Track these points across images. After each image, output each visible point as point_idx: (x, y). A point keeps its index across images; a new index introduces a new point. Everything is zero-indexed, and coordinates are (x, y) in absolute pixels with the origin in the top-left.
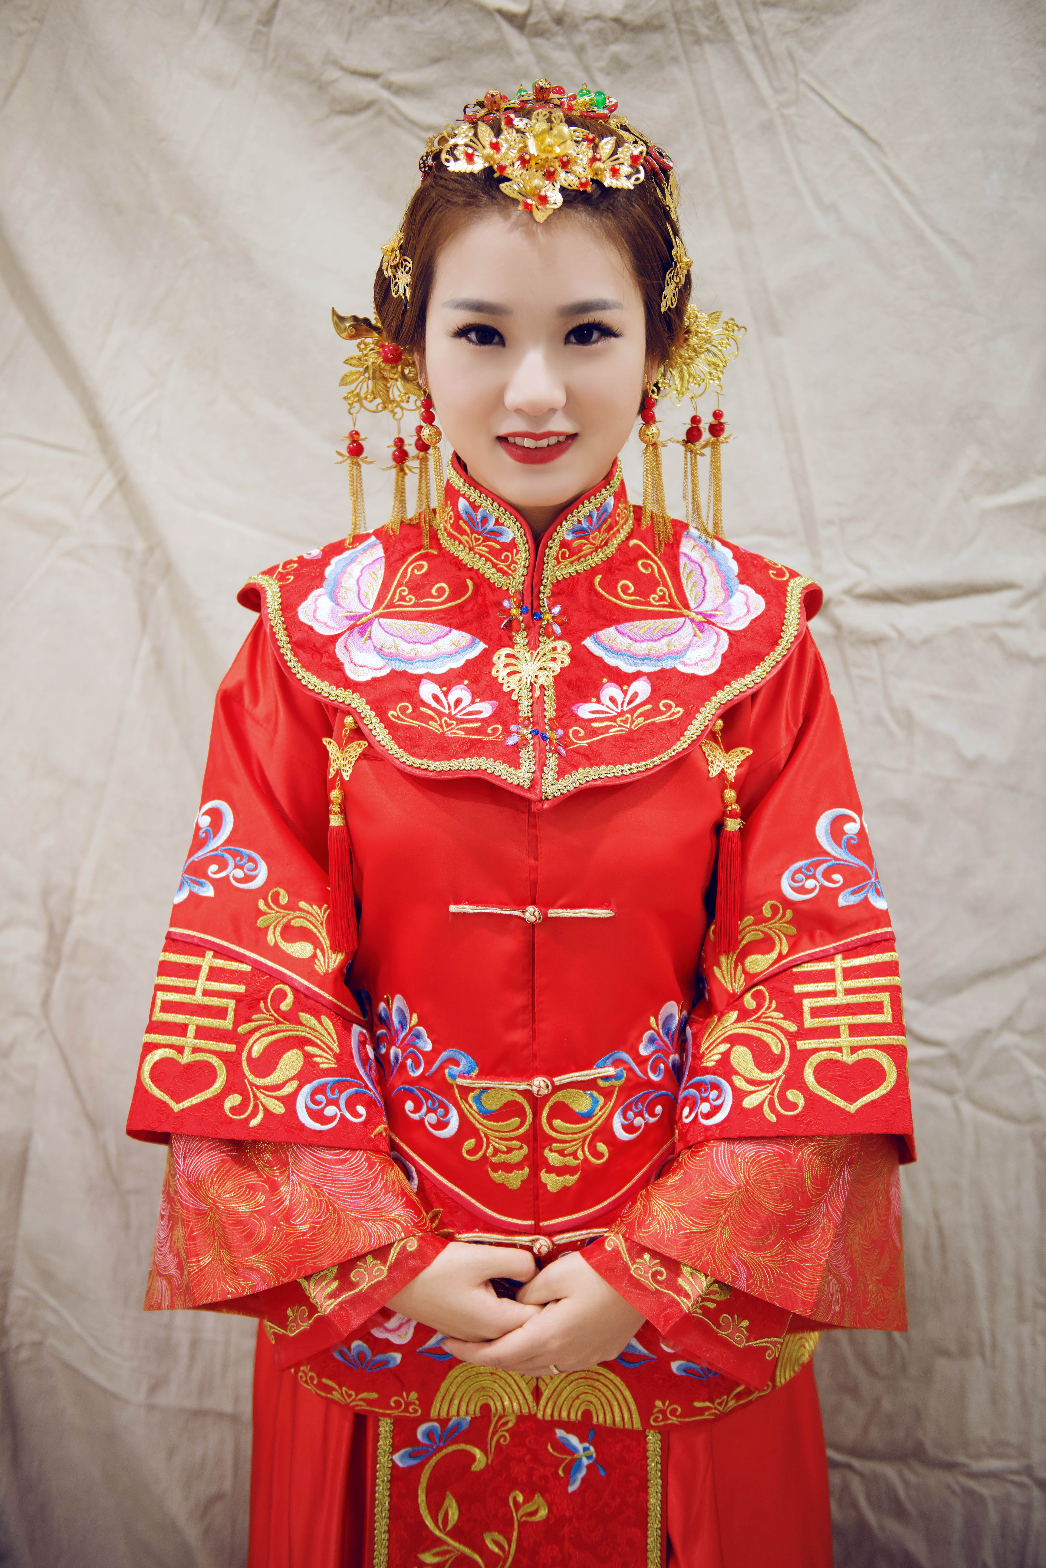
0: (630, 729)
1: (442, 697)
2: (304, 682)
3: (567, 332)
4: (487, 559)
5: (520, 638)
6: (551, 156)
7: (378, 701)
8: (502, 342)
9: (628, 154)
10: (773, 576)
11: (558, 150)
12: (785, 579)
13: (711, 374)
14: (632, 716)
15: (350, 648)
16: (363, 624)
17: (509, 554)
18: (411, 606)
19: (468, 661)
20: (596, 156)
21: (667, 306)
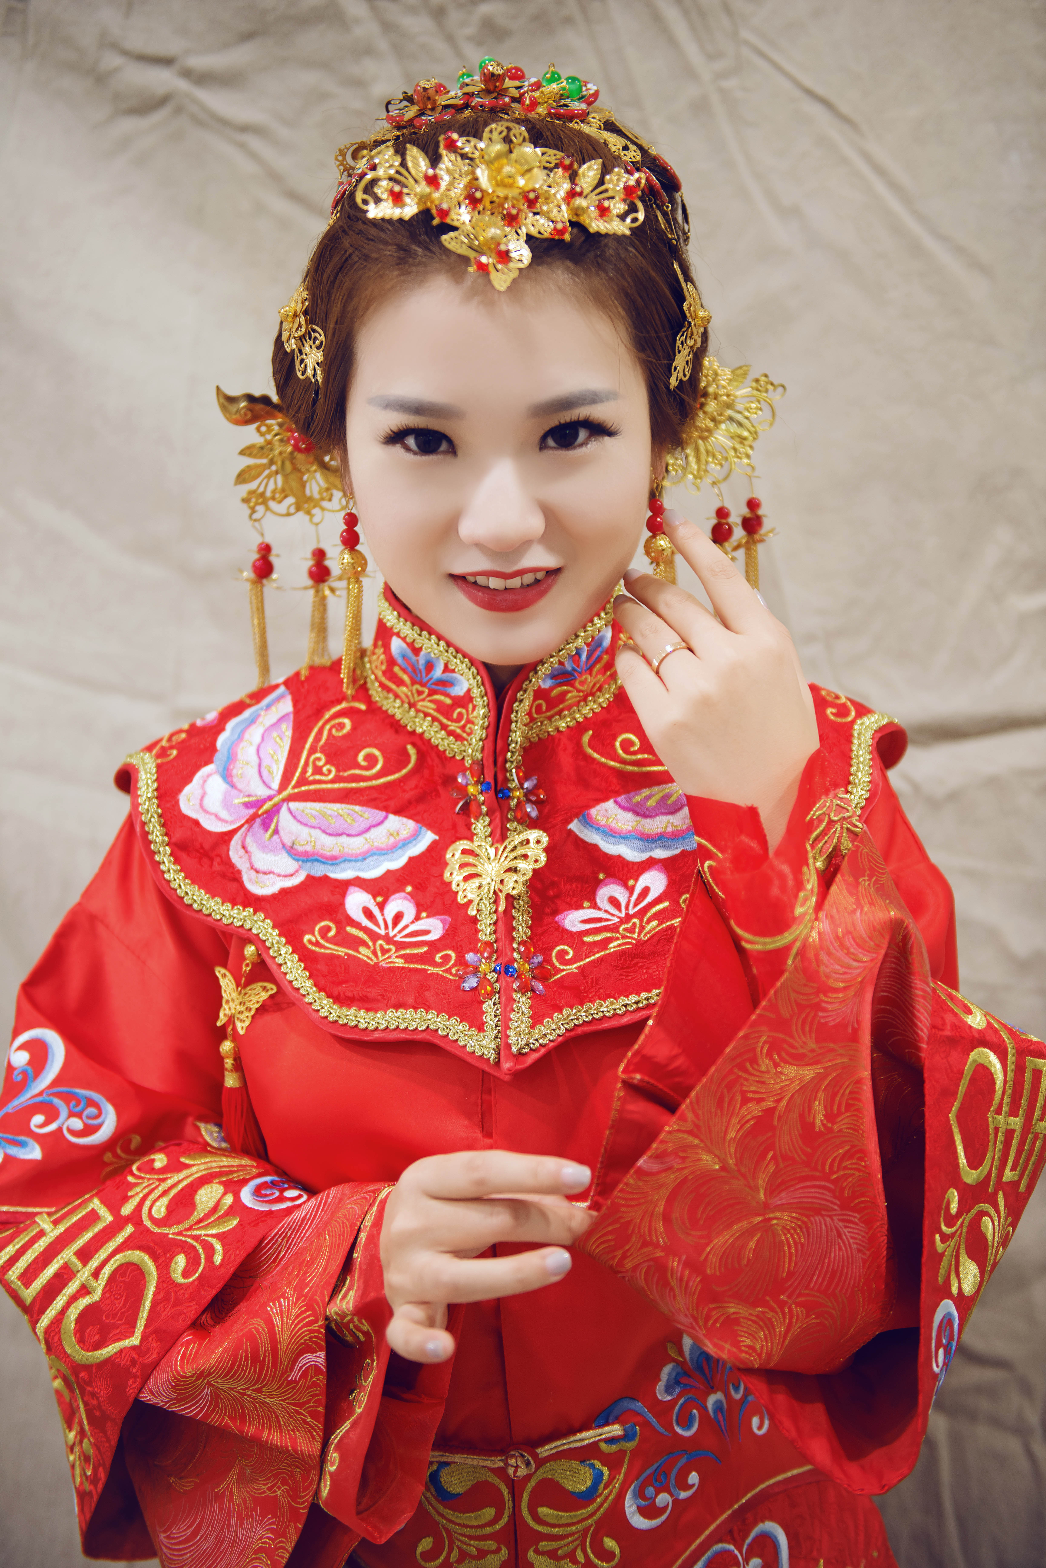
0: (639, 941)
1: (376, 911)
2: (187, 901)
3: (542, 433)
4: (435, 719)
5: (481, 827)
6: (512, 193)
7: (290, 921)
8: (453, 450)
9: (622, 185)
10: (832, 717)
11: (521, 182)
12: (850, 719)
13: (735, 449)
14: (641, 921)
15: (249, 849)
16: (266, 812)
17: (464, 711)
18: (332, 781)
19: (411, 860)
20: (577, 189)
21: (677, 380)
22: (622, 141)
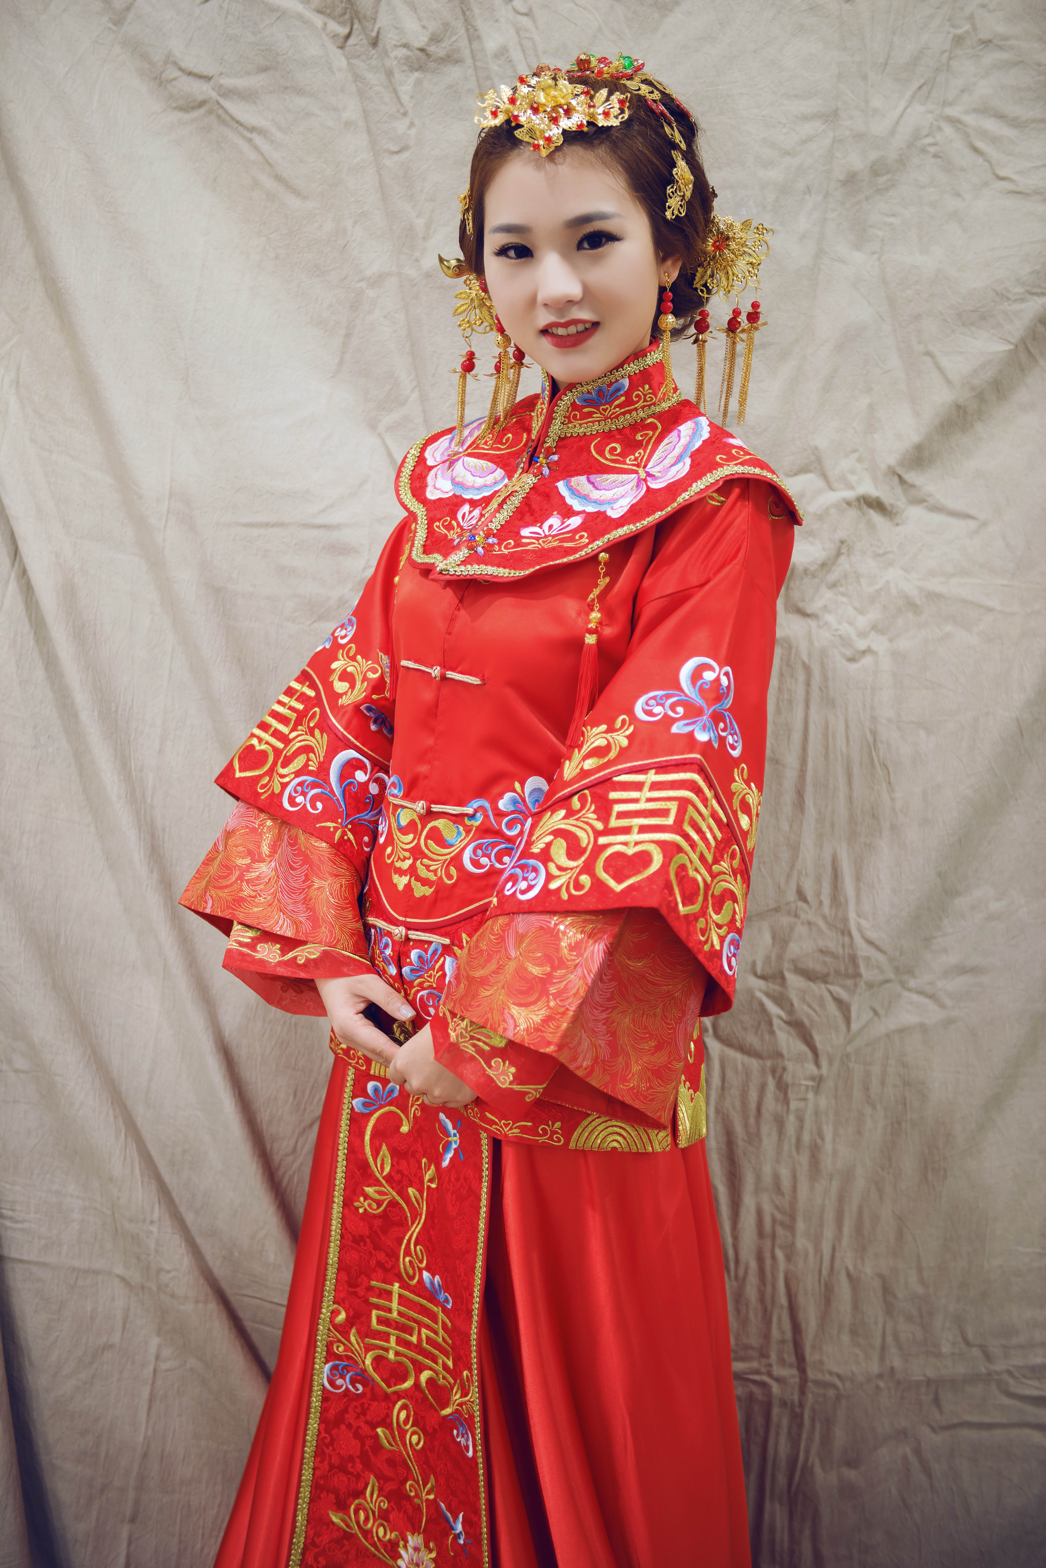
3: (577, 240)
8: (532, 255)
9: (618, 101)
11: (562, 101)
13: (748, 272)
14: (553, 539)
15: (438, 476)
20: (592, 104)
21: (673, 214)
22: (651, 89)
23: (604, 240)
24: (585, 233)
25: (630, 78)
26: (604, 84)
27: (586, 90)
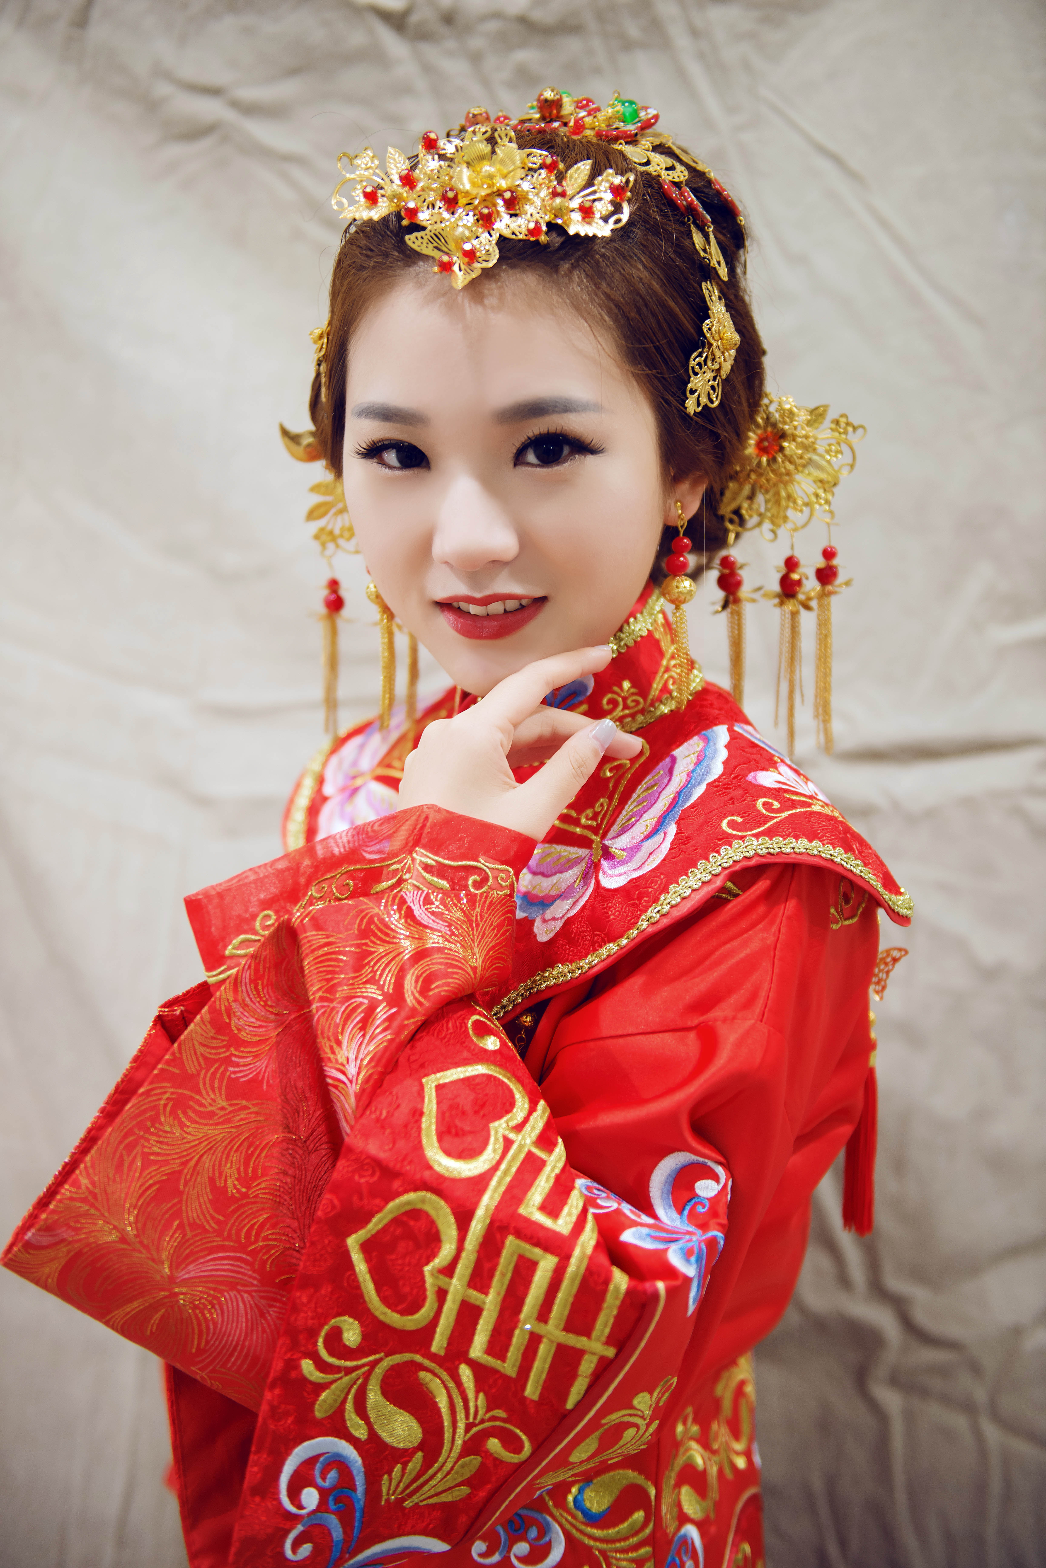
3: (516, 446)
6: (491, 192)
8: (426, 465)
9: (609, 186)
11: (502, 183)
13: (816, 495)
20: (559, 189)
21: (698, 404)
22: (670, 161)
23: (566, 450)
24: (531, 434)
25: (632, 140)
26: (585, 151)
27: (549, 161)
